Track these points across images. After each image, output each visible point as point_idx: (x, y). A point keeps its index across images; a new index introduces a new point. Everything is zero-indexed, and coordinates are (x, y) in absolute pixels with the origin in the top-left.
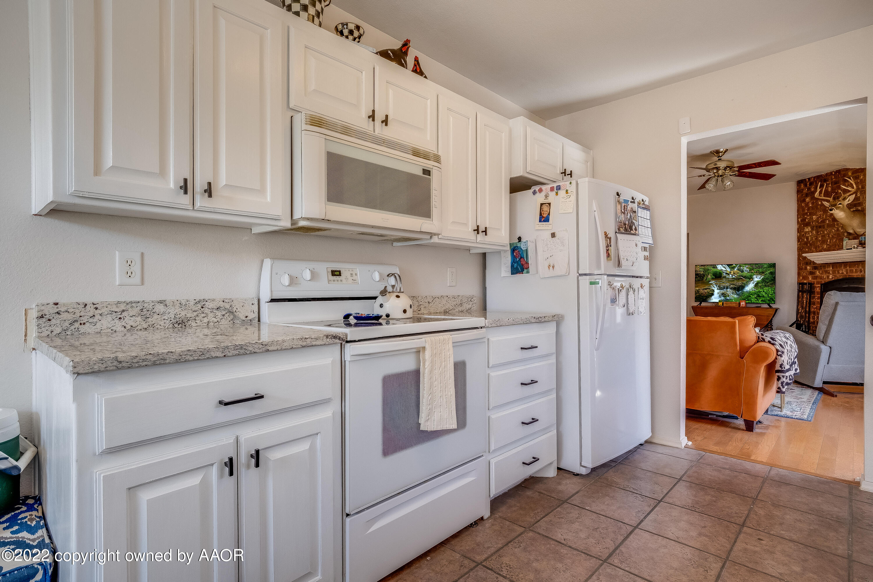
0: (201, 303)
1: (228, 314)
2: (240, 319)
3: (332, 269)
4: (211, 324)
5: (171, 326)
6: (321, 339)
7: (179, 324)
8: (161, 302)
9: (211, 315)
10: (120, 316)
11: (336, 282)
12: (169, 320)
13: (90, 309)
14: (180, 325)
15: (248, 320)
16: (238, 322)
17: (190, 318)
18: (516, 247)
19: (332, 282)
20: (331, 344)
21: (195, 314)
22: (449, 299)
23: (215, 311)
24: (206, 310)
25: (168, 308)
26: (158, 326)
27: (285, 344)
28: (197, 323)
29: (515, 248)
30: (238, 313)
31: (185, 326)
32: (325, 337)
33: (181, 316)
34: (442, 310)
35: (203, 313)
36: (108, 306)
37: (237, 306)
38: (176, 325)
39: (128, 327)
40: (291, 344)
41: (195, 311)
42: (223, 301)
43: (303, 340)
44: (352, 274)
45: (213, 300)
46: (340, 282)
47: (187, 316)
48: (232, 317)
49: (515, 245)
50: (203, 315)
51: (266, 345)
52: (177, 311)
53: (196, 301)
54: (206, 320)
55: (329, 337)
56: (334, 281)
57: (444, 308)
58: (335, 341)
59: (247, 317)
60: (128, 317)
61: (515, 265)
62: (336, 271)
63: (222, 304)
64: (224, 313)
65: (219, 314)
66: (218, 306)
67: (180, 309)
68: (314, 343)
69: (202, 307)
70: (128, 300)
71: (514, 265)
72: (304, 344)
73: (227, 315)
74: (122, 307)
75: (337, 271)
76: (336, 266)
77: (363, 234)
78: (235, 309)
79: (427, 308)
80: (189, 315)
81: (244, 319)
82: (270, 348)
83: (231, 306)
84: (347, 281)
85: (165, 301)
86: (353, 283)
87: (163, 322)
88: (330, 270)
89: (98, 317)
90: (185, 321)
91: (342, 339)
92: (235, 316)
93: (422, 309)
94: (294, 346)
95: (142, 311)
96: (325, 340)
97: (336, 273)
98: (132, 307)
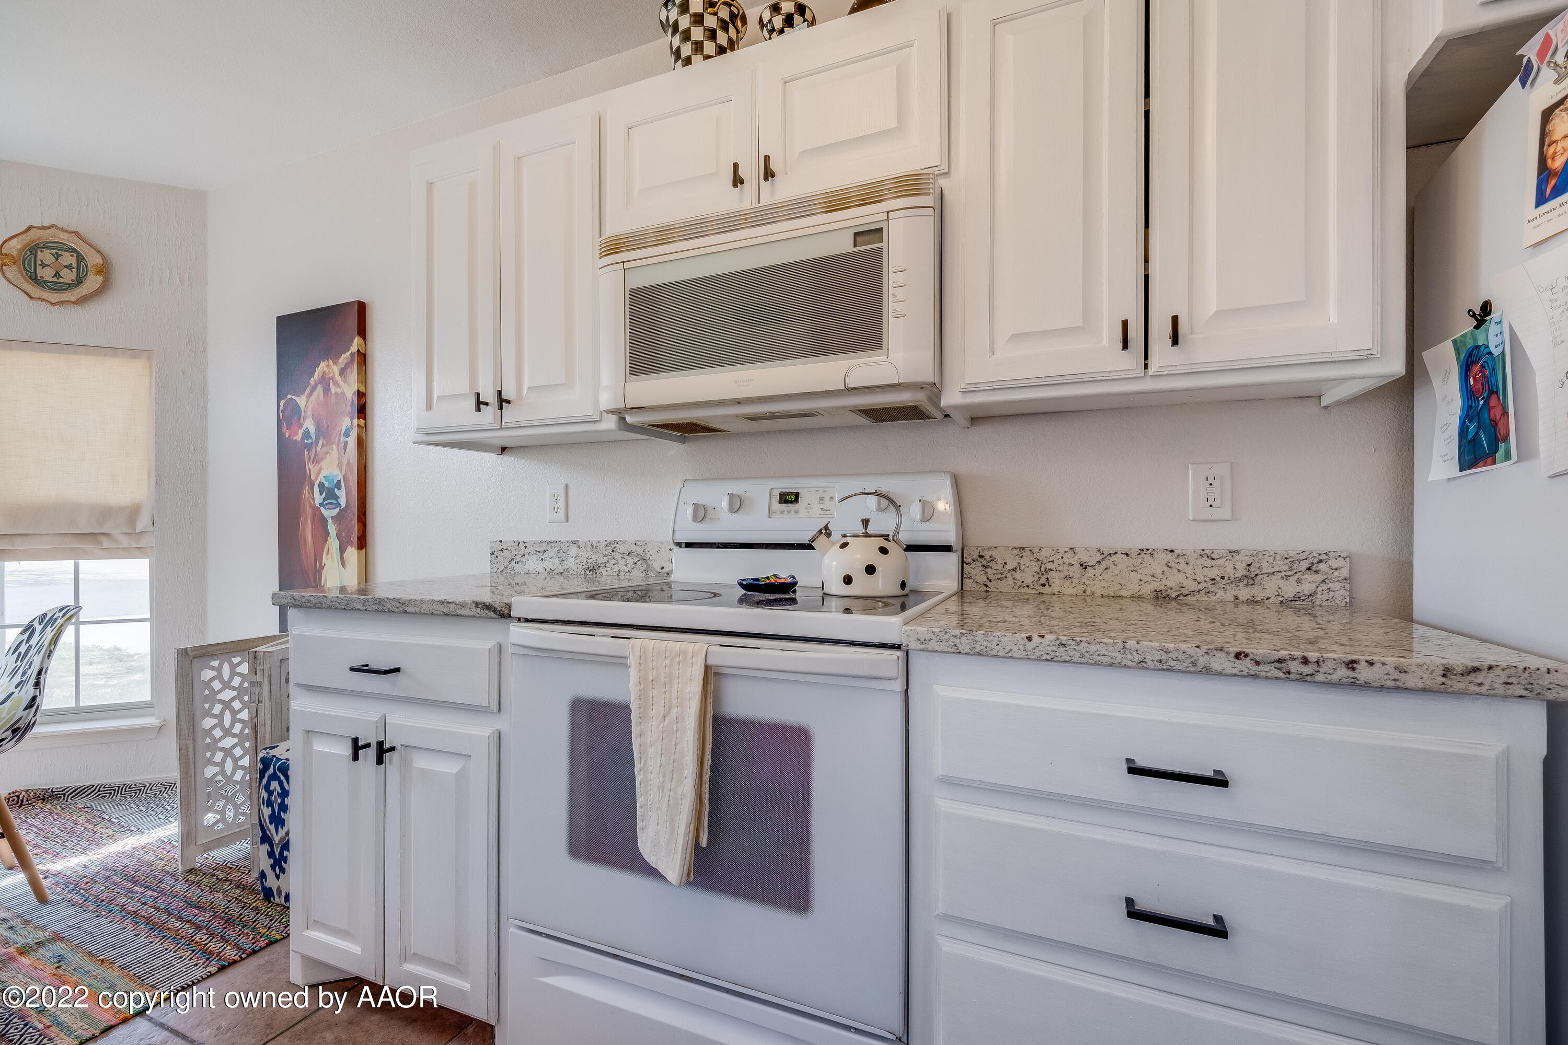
0: (612, 545)
1: (640, 562)
2: (654, 569)
3: (782, 490)
4: (622, 574)
5: (583, 572)
6: (468, 606)
7: (590, 571)
8: (574, 543)
9: (622, 562)
10: (542, 557)
11: (785, 515)
12: (581, 565)
13: (522, 546)
14: (591, 573)
15: (664, 573)
16: (652, 574)
17: (601, 564)
18: (1473, 350)
19: (778, 515)
20: (483, 617)
21: (606, 559)
22: (1181, 560)
23: (626, 557)
24: (618, 556)
25: (580, 550)
26: (572, 572)
27: (424, 606)
28: (607, 571)
29: (1470, 355)
30: (652, 562)
31: (596, 573)
32: (474, 606)
33: (592, 560)
34: (1147, 589)
35: (614, 558)
36: (534, 545)
37: (651, 552)
38: (588, 572)
39: (548, 570)
40: (430, 609)
41: (606, 556)
42: (636, 544)
43: (445, 604)
44: (822, 499)
45: (625, 542)
46: (793, 515)
47: (597, 562)
48: (645, 566)
49: (1470, 345)
50: (614, 561)
51: (403, 604)
52: (589, 554)
53: (607, 542)
54: (616, 568)
55: (480, 606)
56: (782, 512)
57: (1155, 585)
58: (489, 614)
59: (662, 568)
60: (548, 559)
61: (1472, 428)
62: (788, 494)
63: (634, 548)
64: (635, 560)
65: (631, 561)
66: (630, 551)
67: (591, 553)
68: (459, 612)
69: (613, 551)
70: (549, 539)
71: (1468, 427)
72: (446, 610)
73: (639, 564)
74: (544, 547)
75: (792, 494)
76: (789, 486)
77: (753, 418)
78: (648, 556)
79: (1075, 581)
80: (600, 561)
81: (660, 570)
82: (408, 609)
83: (644, 551)
84: (808, 512)
85: (578, 541)
86: (821, 516)
87: (576, 567)
88: (776, 493)
89: (526, 556)
90: (596, 567)
91: (500, 613)
92: (648, 565)
93: (1057, 581)
94: (434, 612)
95: (559, 553)
96: (473, 609)
97: (789, 498)
98: (551, 547)
